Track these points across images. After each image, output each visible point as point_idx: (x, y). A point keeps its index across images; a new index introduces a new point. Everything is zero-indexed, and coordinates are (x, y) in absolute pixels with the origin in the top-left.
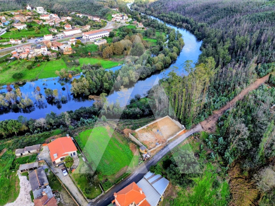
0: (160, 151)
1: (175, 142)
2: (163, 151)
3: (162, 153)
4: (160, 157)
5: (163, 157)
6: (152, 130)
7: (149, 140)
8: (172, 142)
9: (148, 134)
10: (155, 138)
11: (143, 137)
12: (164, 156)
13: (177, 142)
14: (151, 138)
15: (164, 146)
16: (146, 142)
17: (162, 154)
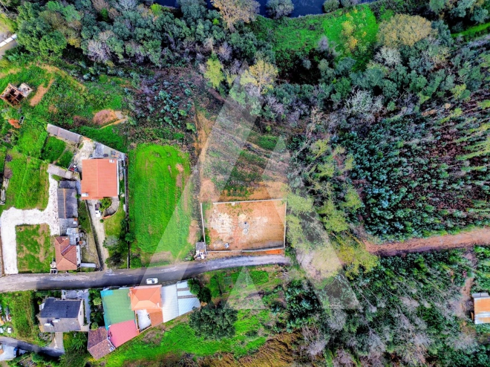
0: (223, 258)
1: (251, 259)
2: (226, 261)
3: (222, 263)
4: (216, 267)
5: (219, 269)
6: (238, 215)
7: (221, 232)
8: (247, 256)
9: (228, 219)
10: (233, 233)
11: (217, 221)
12: (221, 269)
13: (252, 261)
14: (225, 230)
15: (233, 255)
16: (215, 232)
17: (221, 265)
